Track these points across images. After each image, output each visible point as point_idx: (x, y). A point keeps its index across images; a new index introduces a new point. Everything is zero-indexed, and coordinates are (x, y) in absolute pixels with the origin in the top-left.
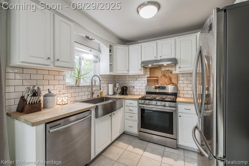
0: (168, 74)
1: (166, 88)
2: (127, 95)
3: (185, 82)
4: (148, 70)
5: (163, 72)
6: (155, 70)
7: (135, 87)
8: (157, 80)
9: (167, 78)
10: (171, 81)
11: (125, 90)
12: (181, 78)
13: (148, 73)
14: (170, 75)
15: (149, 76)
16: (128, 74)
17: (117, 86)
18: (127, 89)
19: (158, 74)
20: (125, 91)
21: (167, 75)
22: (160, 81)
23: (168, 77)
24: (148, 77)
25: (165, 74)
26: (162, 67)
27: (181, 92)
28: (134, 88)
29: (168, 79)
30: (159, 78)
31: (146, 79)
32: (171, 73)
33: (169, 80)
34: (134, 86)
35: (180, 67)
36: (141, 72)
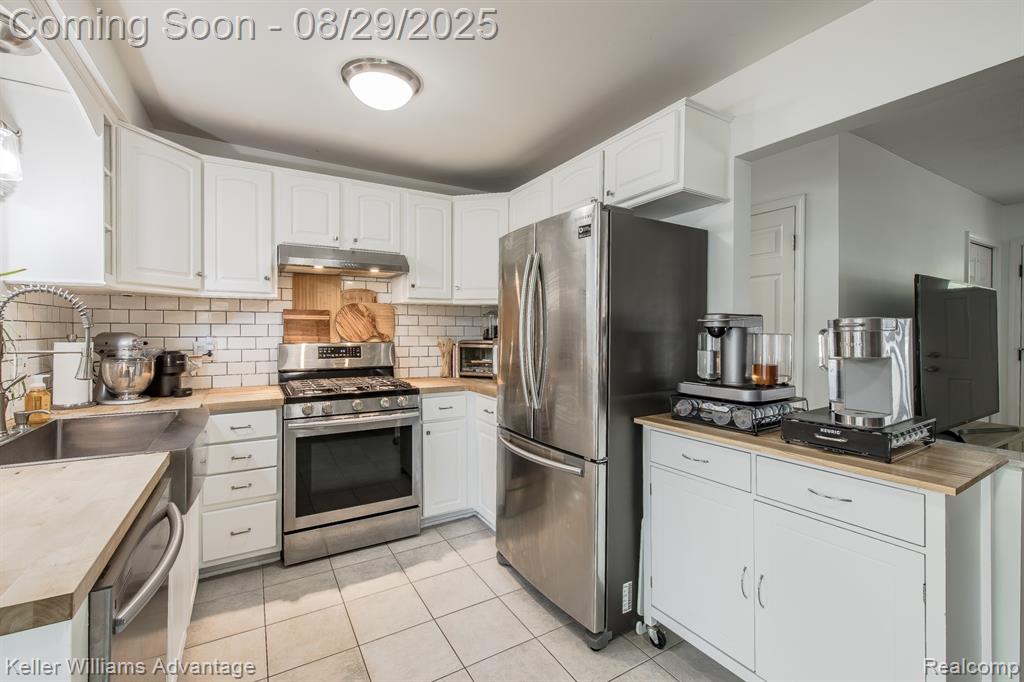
0: (366, 304)
1: (360, 352)
2: (190, 395)
3: (414, 331)
4: (289, 283)
5: (348, 296)
6: (319, 284)
7: (217, 355)
8: (327, 324)
9: (363, 315)
10: (375, 327)
11: (169, 370)
12: (403, 320)
13: (288, 294)
14: (371, 306)
15: (289, 306)
16: (196, 290)
17: (124, 354)
18: (182, 368)
19: (330, 300)
20: (172, 374)
21: (361, 307)
22: (339, 328)
23: (366, 314)
24: (286, 312)
25: (357, 301)
26: (344, 278)
27: (403, 363)
28: (210, 359)
29: (365, 320)
30: (333, 316)
31: (278, 319)
32: (375, 300)
33: (369, 325)
34: (210, 348)
35: (413, 286)
36: (273, 287)
